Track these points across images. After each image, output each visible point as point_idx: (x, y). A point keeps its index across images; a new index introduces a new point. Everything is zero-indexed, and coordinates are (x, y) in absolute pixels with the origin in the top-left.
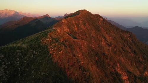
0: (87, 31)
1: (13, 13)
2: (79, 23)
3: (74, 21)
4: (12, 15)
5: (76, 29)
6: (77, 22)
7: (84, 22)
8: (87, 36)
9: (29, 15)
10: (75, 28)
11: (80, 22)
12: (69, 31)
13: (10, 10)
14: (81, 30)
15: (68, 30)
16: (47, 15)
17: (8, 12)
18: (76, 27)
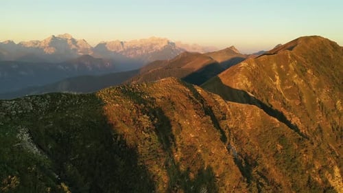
0: (308, 88)
1: (165, 44)
2: (288, 69)
3: (275, 65)
4: (162, 48)
5: (277, 82)
6: (282, 67)
7: (300, 67)
8: (305, 101)
9: (195, 49)
10: (275, 80)
11: (291, 66)
12: (252, 86)
13: (159, 39)
14: (290, 87)
15: (249, 85)
16: (231, 47)
17: (155, 42)
18: (278, 78)
